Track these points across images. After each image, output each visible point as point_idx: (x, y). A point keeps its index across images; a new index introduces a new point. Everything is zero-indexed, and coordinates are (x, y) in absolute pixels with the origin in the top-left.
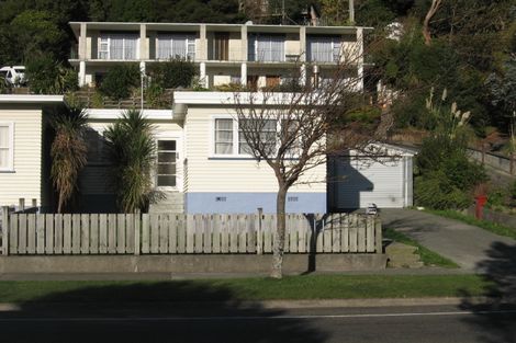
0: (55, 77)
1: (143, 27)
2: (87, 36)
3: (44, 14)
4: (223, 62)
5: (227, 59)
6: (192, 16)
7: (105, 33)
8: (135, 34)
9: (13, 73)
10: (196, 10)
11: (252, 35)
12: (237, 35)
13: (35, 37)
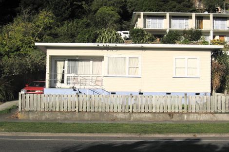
3: (111, 8)
5: (202, 28)
9: (122, 34)
13: (113, 18)
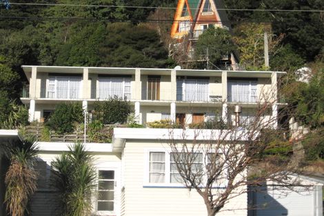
0: (8, 114)
1: (86, 70)
2: (38, 77)
4: (155, 101)
5: (158, 99)
6: (128, 61)
7: (53, 75)
8: (79, 76)
10: (132, 56)
11: (181, 78)
12: (168, 78)
